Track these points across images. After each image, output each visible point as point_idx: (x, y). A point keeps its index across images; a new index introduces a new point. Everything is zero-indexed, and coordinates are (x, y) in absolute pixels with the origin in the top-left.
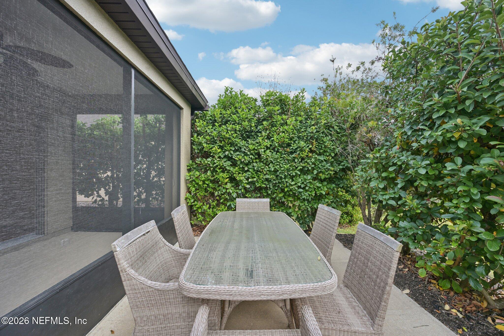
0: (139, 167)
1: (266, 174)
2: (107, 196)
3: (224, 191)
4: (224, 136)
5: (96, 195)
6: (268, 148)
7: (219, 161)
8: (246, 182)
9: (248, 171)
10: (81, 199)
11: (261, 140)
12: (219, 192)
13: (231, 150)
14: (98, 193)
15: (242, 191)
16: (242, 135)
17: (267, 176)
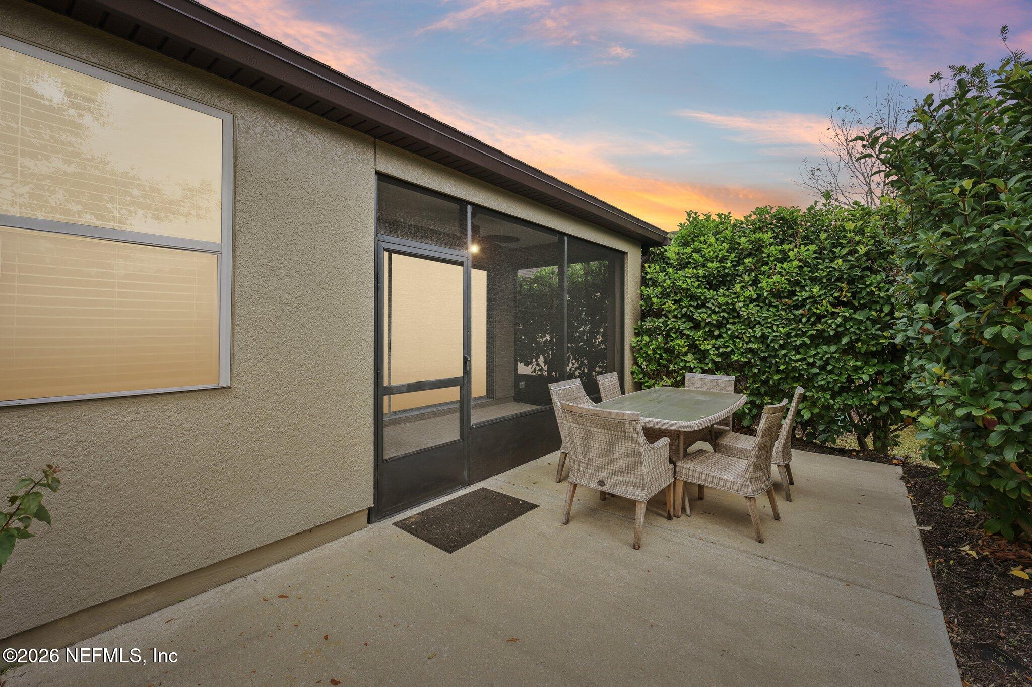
0: (582, 329)
1: (750, 341)
2: (546, 367)
3: (682, 364)
4: (681, 286)
5: (535, 363)
6: (752, 301)
7: (674, 321)
8: (716, 352)
9: (720, 336)
10: (523, 369)
11: (738, 290)
12: (676, 366)
13: (691, 305)
14: (537, 361)
15: (710, 366)
16: (709, 283)
17: (751, 346)
